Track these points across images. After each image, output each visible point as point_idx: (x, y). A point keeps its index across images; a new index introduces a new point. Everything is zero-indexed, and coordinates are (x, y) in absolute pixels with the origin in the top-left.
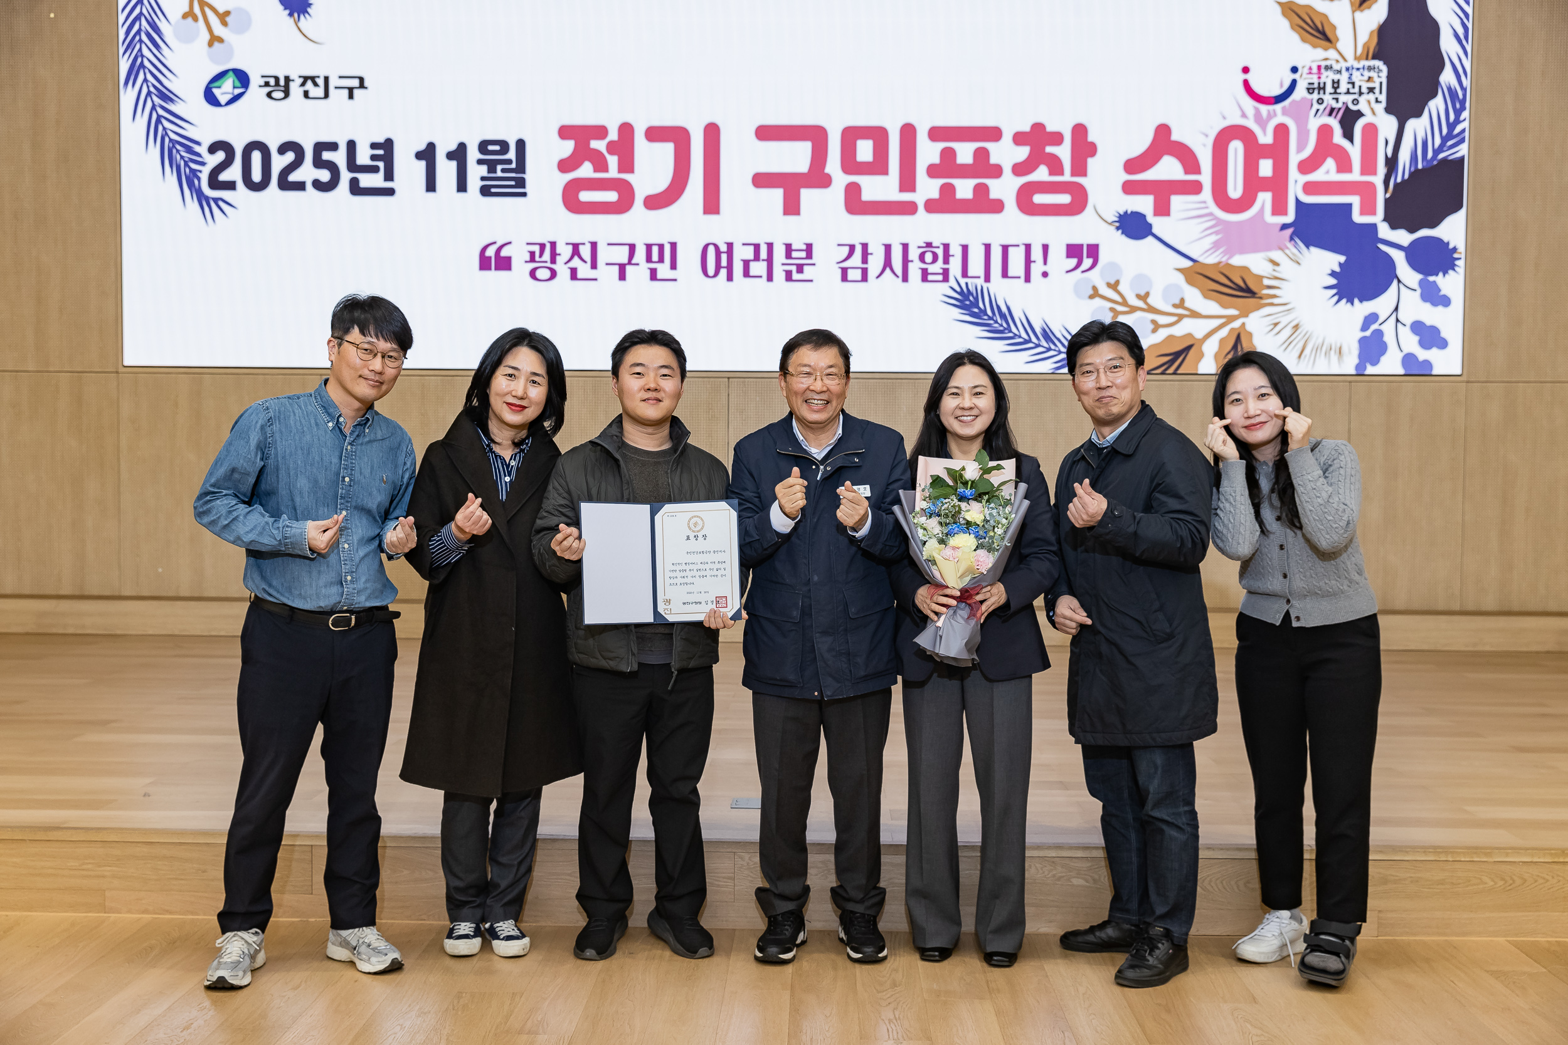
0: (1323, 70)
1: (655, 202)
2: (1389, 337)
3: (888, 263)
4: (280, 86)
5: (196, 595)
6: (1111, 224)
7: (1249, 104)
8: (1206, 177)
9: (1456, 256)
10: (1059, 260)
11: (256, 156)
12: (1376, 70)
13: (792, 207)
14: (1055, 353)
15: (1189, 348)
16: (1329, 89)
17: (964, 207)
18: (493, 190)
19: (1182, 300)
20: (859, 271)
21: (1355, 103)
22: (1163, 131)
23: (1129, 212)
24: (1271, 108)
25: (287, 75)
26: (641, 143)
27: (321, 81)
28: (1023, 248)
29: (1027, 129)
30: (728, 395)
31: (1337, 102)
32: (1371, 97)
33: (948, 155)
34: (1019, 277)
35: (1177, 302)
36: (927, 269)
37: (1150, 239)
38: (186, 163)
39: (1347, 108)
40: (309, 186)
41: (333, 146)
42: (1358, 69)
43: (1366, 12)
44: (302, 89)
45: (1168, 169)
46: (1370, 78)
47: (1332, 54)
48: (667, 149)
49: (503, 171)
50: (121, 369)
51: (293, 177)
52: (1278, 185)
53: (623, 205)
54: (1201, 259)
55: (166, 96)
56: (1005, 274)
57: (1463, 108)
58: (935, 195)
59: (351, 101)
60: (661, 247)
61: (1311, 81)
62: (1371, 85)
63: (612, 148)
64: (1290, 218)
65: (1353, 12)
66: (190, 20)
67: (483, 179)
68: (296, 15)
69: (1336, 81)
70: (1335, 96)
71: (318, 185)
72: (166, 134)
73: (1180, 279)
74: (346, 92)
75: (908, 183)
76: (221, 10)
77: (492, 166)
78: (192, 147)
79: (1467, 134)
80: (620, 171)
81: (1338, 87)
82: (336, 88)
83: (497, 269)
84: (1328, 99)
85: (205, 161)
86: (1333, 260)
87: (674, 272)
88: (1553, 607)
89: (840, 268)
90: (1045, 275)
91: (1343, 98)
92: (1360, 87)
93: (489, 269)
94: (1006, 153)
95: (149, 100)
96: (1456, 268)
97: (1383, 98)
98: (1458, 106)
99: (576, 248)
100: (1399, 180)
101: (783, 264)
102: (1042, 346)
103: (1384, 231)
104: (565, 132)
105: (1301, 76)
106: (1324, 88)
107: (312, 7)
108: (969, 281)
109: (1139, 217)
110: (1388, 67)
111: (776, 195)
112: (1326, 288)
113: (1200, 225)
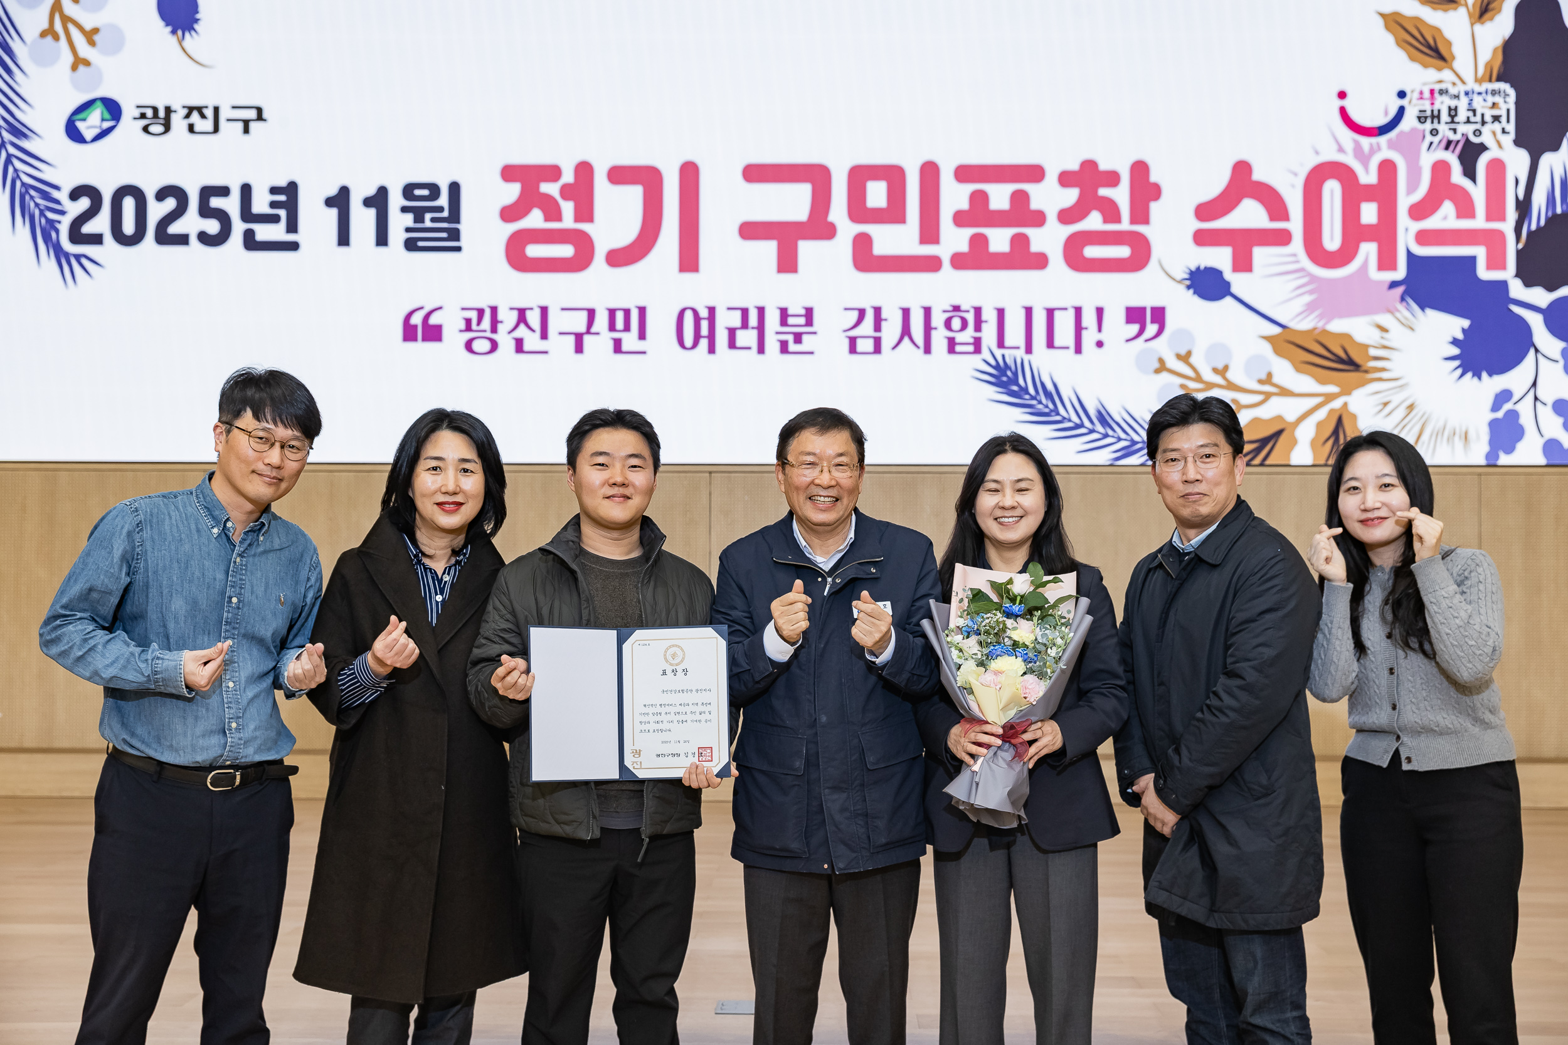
0: (1436, 95)
1: (619, 258)
2: (1526, 420)
3: (906, 331)
4: (158, 118)
5: (44, 745)
6: (1180, 282)
7: (1347, 136)
8: (1295, 224)
10: (1117, 327)
11: (129, 204)
12: (1502, 94)
13: (787, 263)
14: (1116, 439)
15: (1279, 433)
17: (1001, 262)
18: (420, 244)
19: (1270, 375)
20: (871, 342)
21: (1476, 134)
22: (1242, 169)
23: (1202, 267)
24: (1374, 140)
25: (168, 105)
26: (602, 187)
27: (209, 113)
28: (1071, 313)
29: (1074, 166)
30: (710, 494)
31: (1455, 133)
32: (1497, 127)
33: (979, 199)
34: (1068, 348)
35: (1263, 376)
36: (954, 338)
37: (1228, 300)
38: (42, 213)
39: (1467, 141)
40: (193, 239)
41: (224, 191)
42: (1480, 94)
43: (1488, 25)
44: (186, 123)
45: (1249, 215)
46: (1494, 103)
47: (1447, 75)
48: (634, 194)
49: (433, 220)
51: (174, 229)
52: (1384, 233)
53: (581, 261)
54: (1292, 325)
55: (19, 131)
56: (1050, 344)
58: (964, 247)
59: (246, 136)
60: (627, 313)
61: (1423, 108)
62: (1496, 112)
63: (566, 191)
64: (1401, 273)
65: (1473, 25)
66: (49, 39)
67: (408, 230)
68: (179, 32)
69: (1453, 107)
70: (1453, 126)
71: (204, 238)
72: (18, 176)
73: (1267, 348)
74: (240, 125)
75: (930, 233)
76: (85, 24)
77: (419, 214)
78: (50, 194)
80: (577, 219)
81: (1456, 115)
82: (228, 120)
83: (424, 339)
84: (1444, 129)
85: (65, 210)
86: (1455, 325)
87: (642, 342)
89: (847, 337)
90: (1100, 344)
91: (1462, 129)
92: (1483, 115)
93: (415, 339)
94: (1049, 197)
97: (1511, 127)
99: (522, 314)
100: (1534, 227)
101: (777, 333)
102: (1097, 432)
103: (1517, 289)
104: (509, 173)
105: (1410, 102)
106: (1438, 117)
107: (200, 21)
108: (1006, 352)
109: (1213, 274)
110: (1515, 90)
111: (768, 249)
112: (1447, 359)
113: (1286, 285)
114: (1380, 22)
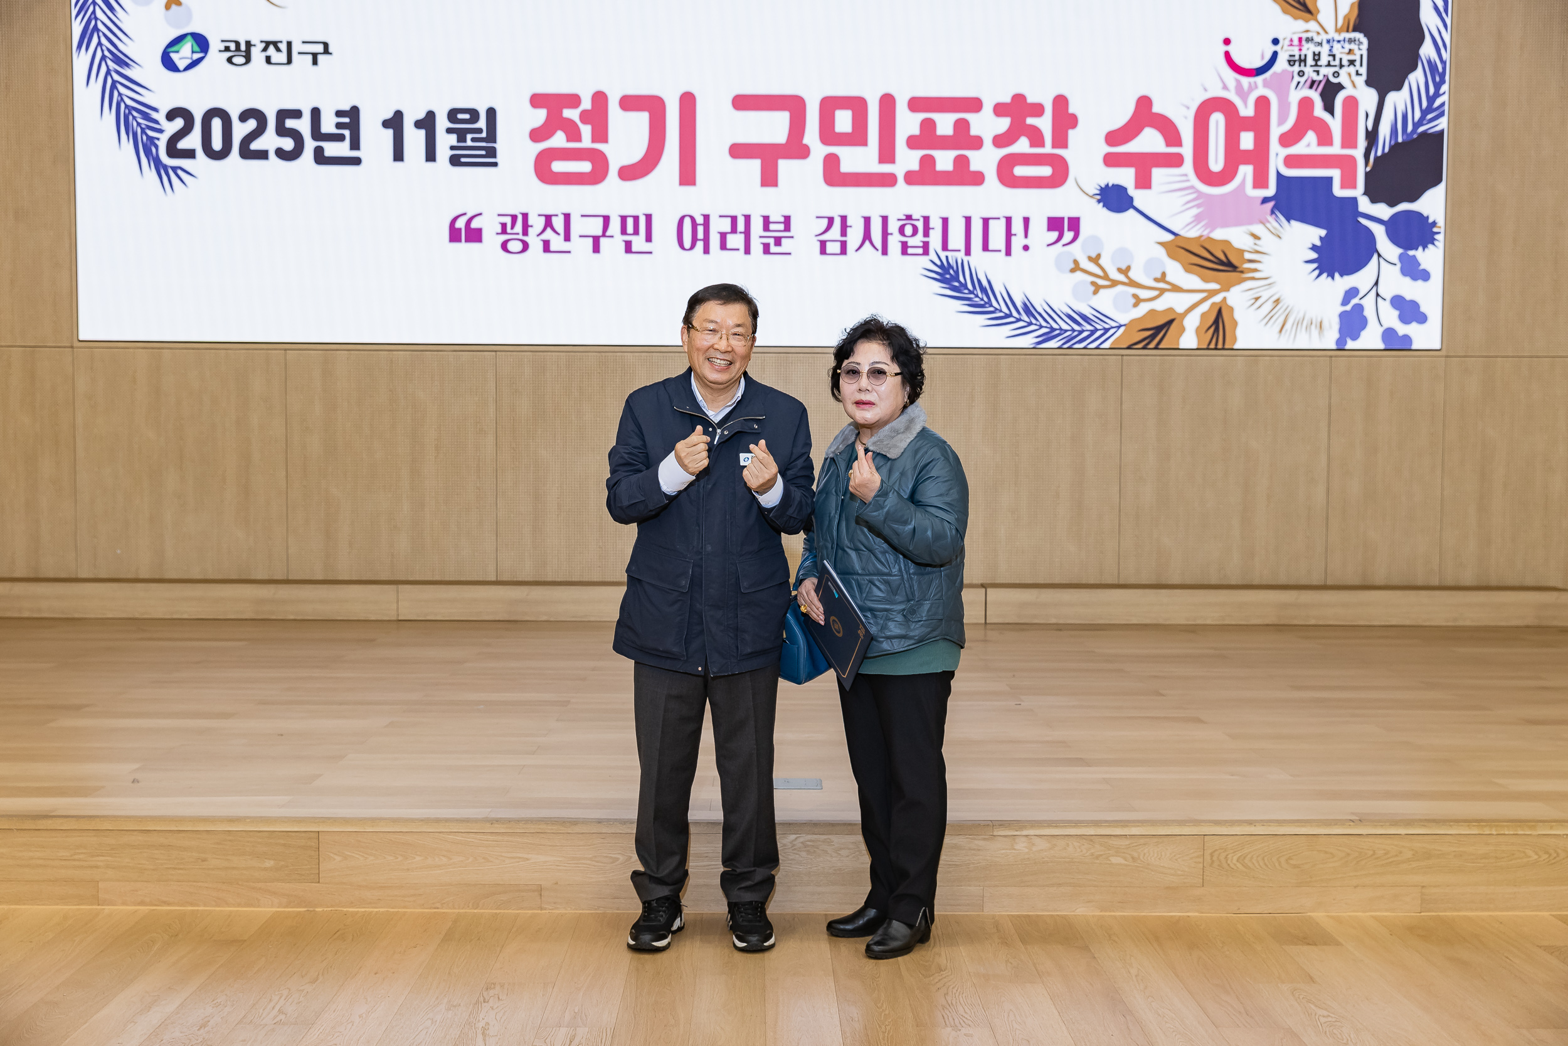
0: (1304, 42)
1: (629, 173)
2: (1369, 312)
3: (867, 236)
4: (240, 51)
5: (157, 577)
6: (1092, 197)
7: (1230, 76)
8: (1187, 150)
9: (1435, 230)
10: (1040, 233)
11: (217, 124)
12: (1357, 42)
13: (769, 178)
14: (1037, 327)
15: (1171, 322)
16: (1310, 61)
17: (945, 179)
18: (463, 160)
19: (1164, 274)
20: (838, 245)
21: (1335, 75)
22: (1144, 103)
23: (1110, 185)
24: (1252, 80)
25: (248, 40)
26: (614, 110)
27: (283, 47)
28: (1003, 222)
29: (1007, 99)
31: (1318, 74)
32: (1352, 69)
33: (928, 126)
34: (1000, 251)
35: (1159, 276)
36: (906, 242)
37: (1131, 211)
38: (143, 131)
39: (1328, 80)
40: (272, 154)
41: (297, 114)
42: (1339, 41)
44: (264, 54)
45: (1150, 141)
46: (1350, 50)
47: (1312, 26)
48: (642, 119)
49: (473, 140)
50: (76, 344)
51: (255, 146)
52: (1259, 157)
53: (597, 176)
54: (1182, 233)
55: (122, 61)
56: (985, 247)
57: (1443, 82)
58: (915, 166)
59: (315, 67)
60: (636, 219)
61: (1292, 53)
62: (1351, 57)
63: (585, 117)
64: (1271, 191)
67: (452, 148)
69: (1316, 53)
70: (1316, 68)
71: (281, 154)
72: (122, 99)
73: (1162, 252)
74: (310, 57)
75: (887, 154)
77: (461, 135)
78: (150, 114)
79: (1446, 107)
80: (594, 141)
81: (1319, 59)
82: (299, 53)
83: (467, 240)
84: (1309, 71)
85: (163, 129)
86: (1314, 234)
87: (649, 244)
88: (1529, 581)
89: (818, 240)
90: (1026, 248)
91: (1324, 71)
92: (1341, 59)
93: (459, 240)
94: (986, 125)
95: (103, 64)
96: (1436, 243)
97: (1363, 70)
98: (1438, 79)
99: (548, 219)
100: (1379, 153)
101: (760, 237)
102: (1023, 321)
103: (1365, 205)
104: (537, 100)
105: (1282, 48)
106: (1305, 61)
108: (949, 254)
109: (1120, 190)
110: (1368, 39)
111: (754, 166)
112: (1307, 262)
113: (1179, 200)
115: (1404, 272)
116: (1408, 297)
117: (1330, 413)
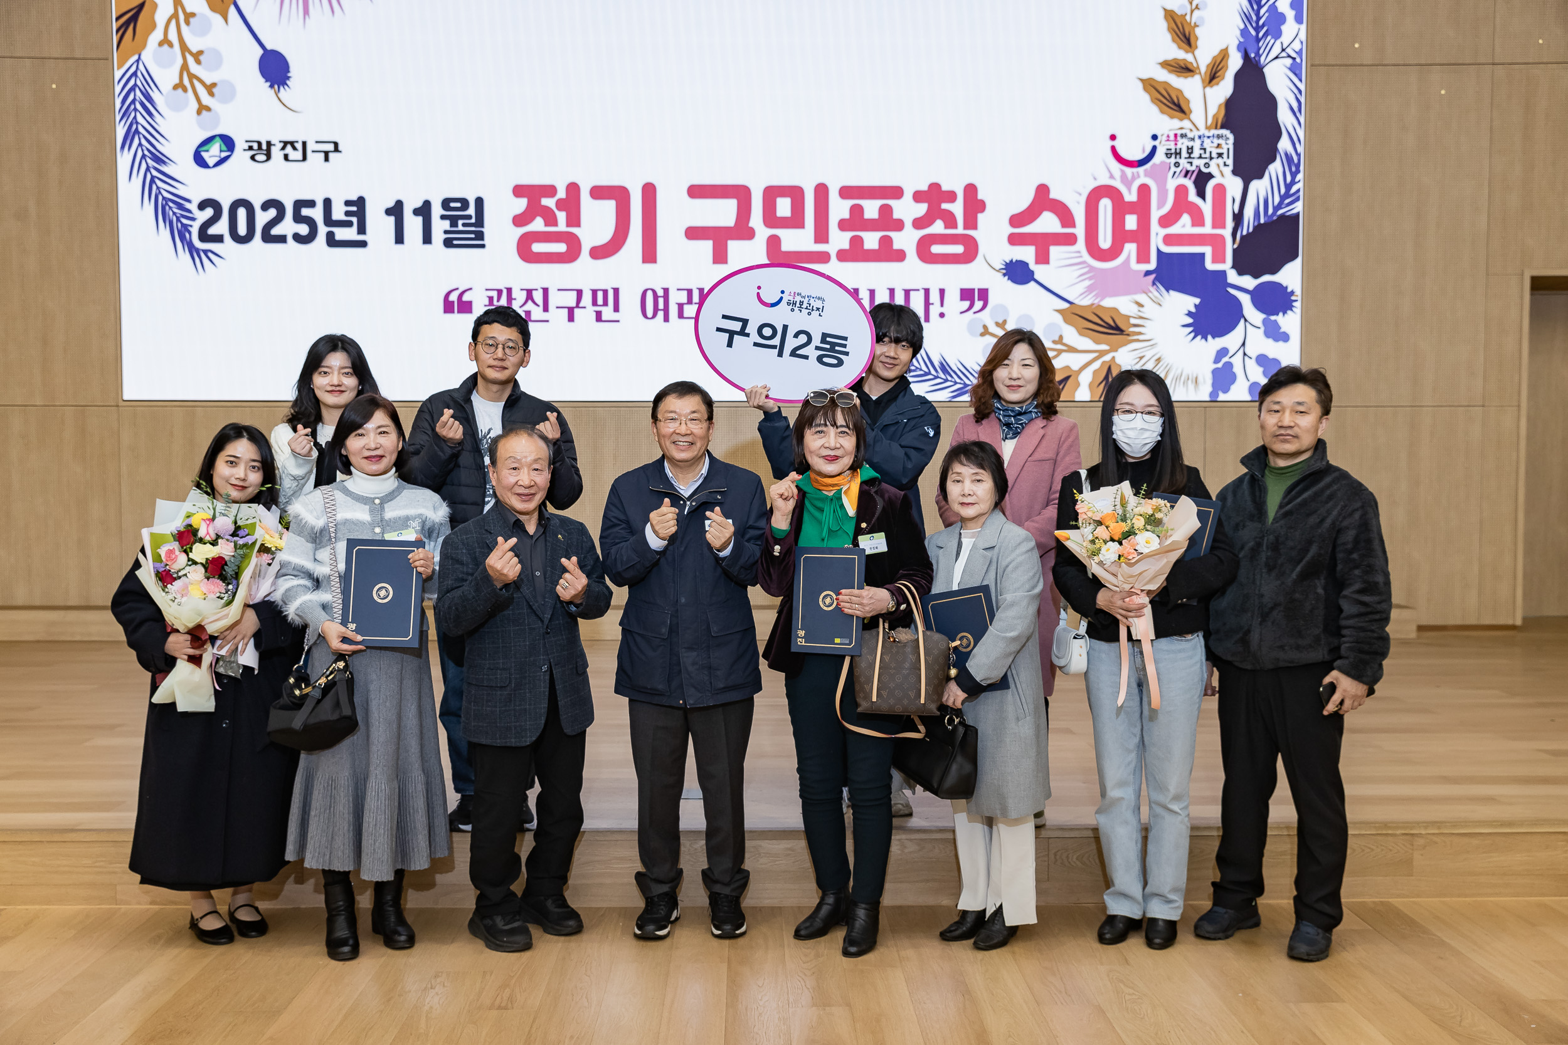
0: (1179, 138)
1: (598, 253)
2: (1238, 369)
4: (263, 150)
6: (998, 271)
7: (1116, 167)
8: (1080, 230)
9: (1293, 298)
10: (954, 303)
11: (242, 213)
12: (1224, 138)
13: (720, 256)
14: (952, 384)
15: (1068, 378)
17: (872, 256)
18: (455, 242)
19: (1061, 337)
21: (1206, 166)
22: (1042, 190)
23: (1014, 261)
24: (1135, 170)
25: (269, 140)
26: (586, 200)
27: (299, 146)
28: (922, 292)
29: (925, 188)
31: (1192, 165)
32: (1220, 161)
33: (857, 211)
35: (1057, 338)
37: (1032, 283)
38: (178, 220)
39: (1200, 170)
40: (290, 239)
41: (311, 204)
42: (1209, 137)
43: (1215, 88)
44: (282, 153)
45: (1047, 223)
46: (1219, 145)
47: (1186, 124)
48: (609, 206)
49: (464, 225)
50: (121, 403)
51: (276, 231)
52: (1142, 236)
53: (572, 255)
54: (1076, 302)
55: (159, 159)
57: (1298, 171)
58: (846, 246)
59: (327, 163)
60: (605, 292)
61: (1169, 147)
62: (1220, 151)
63: (560, 204)
64: (1153, 265)
65: (1204, 88)
66: (180, 91)
67: (446, 232)
68: (276, 87)
69: (1190, 147)
70: (1190, 160)
71: (298, 238)
72: (160, 192)
73: (1059, 318)
74: (323, 155)
75: (821, 235)
76: (208, 82)
77: (454, 221)
78: (184, 205)
79: (1301, 193)
80: (568, 225)
81: (1192, 152)
82: (313, 151)
83: (458, 312)
84: (1183, 162)
85: (195, 217)
86: (1190, 302)
87: (617, 314)
90: (942, 315)
91: (1196, 162)
92: (1211, 152)
94: (907, 209)
95: (143, 162)
96: (1294, 309)
97: (1230, 162)
98: (1294, 169)
99: (529, 294)
100: (1245, 233)
102: (941, 378)
103: (1233, 277)
104: (519, 191)
105: (1160, 143)
106: (1180, 153)
107: (291, 79)
109: (1023, 265)
110: (1234, 135)
111: (707, 246)
112: (1184, 326)
113: (1075, 272)
114: (1140, 85)
115: (1267, 334)
116: (1271, 356)
117: (1205, 456)
